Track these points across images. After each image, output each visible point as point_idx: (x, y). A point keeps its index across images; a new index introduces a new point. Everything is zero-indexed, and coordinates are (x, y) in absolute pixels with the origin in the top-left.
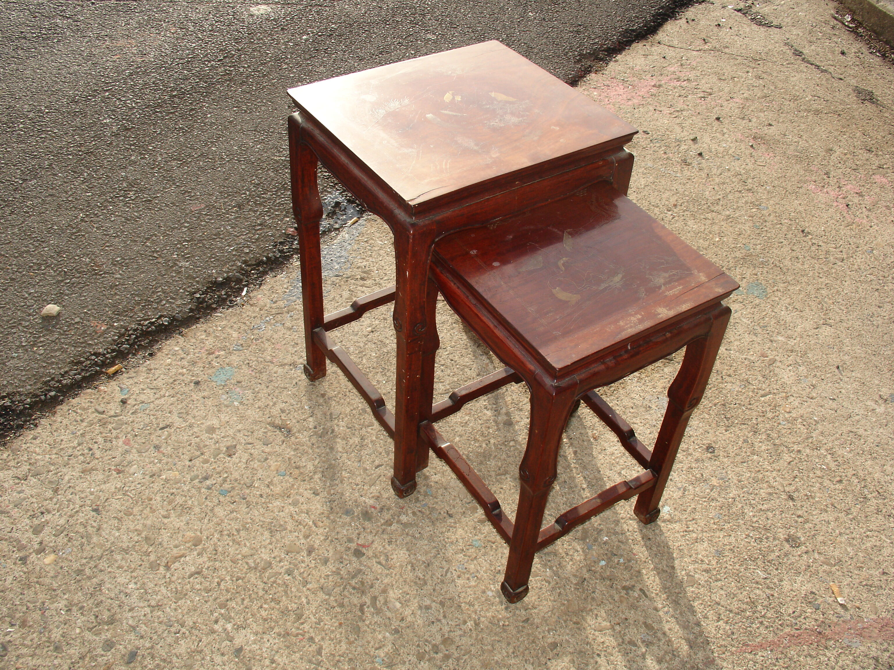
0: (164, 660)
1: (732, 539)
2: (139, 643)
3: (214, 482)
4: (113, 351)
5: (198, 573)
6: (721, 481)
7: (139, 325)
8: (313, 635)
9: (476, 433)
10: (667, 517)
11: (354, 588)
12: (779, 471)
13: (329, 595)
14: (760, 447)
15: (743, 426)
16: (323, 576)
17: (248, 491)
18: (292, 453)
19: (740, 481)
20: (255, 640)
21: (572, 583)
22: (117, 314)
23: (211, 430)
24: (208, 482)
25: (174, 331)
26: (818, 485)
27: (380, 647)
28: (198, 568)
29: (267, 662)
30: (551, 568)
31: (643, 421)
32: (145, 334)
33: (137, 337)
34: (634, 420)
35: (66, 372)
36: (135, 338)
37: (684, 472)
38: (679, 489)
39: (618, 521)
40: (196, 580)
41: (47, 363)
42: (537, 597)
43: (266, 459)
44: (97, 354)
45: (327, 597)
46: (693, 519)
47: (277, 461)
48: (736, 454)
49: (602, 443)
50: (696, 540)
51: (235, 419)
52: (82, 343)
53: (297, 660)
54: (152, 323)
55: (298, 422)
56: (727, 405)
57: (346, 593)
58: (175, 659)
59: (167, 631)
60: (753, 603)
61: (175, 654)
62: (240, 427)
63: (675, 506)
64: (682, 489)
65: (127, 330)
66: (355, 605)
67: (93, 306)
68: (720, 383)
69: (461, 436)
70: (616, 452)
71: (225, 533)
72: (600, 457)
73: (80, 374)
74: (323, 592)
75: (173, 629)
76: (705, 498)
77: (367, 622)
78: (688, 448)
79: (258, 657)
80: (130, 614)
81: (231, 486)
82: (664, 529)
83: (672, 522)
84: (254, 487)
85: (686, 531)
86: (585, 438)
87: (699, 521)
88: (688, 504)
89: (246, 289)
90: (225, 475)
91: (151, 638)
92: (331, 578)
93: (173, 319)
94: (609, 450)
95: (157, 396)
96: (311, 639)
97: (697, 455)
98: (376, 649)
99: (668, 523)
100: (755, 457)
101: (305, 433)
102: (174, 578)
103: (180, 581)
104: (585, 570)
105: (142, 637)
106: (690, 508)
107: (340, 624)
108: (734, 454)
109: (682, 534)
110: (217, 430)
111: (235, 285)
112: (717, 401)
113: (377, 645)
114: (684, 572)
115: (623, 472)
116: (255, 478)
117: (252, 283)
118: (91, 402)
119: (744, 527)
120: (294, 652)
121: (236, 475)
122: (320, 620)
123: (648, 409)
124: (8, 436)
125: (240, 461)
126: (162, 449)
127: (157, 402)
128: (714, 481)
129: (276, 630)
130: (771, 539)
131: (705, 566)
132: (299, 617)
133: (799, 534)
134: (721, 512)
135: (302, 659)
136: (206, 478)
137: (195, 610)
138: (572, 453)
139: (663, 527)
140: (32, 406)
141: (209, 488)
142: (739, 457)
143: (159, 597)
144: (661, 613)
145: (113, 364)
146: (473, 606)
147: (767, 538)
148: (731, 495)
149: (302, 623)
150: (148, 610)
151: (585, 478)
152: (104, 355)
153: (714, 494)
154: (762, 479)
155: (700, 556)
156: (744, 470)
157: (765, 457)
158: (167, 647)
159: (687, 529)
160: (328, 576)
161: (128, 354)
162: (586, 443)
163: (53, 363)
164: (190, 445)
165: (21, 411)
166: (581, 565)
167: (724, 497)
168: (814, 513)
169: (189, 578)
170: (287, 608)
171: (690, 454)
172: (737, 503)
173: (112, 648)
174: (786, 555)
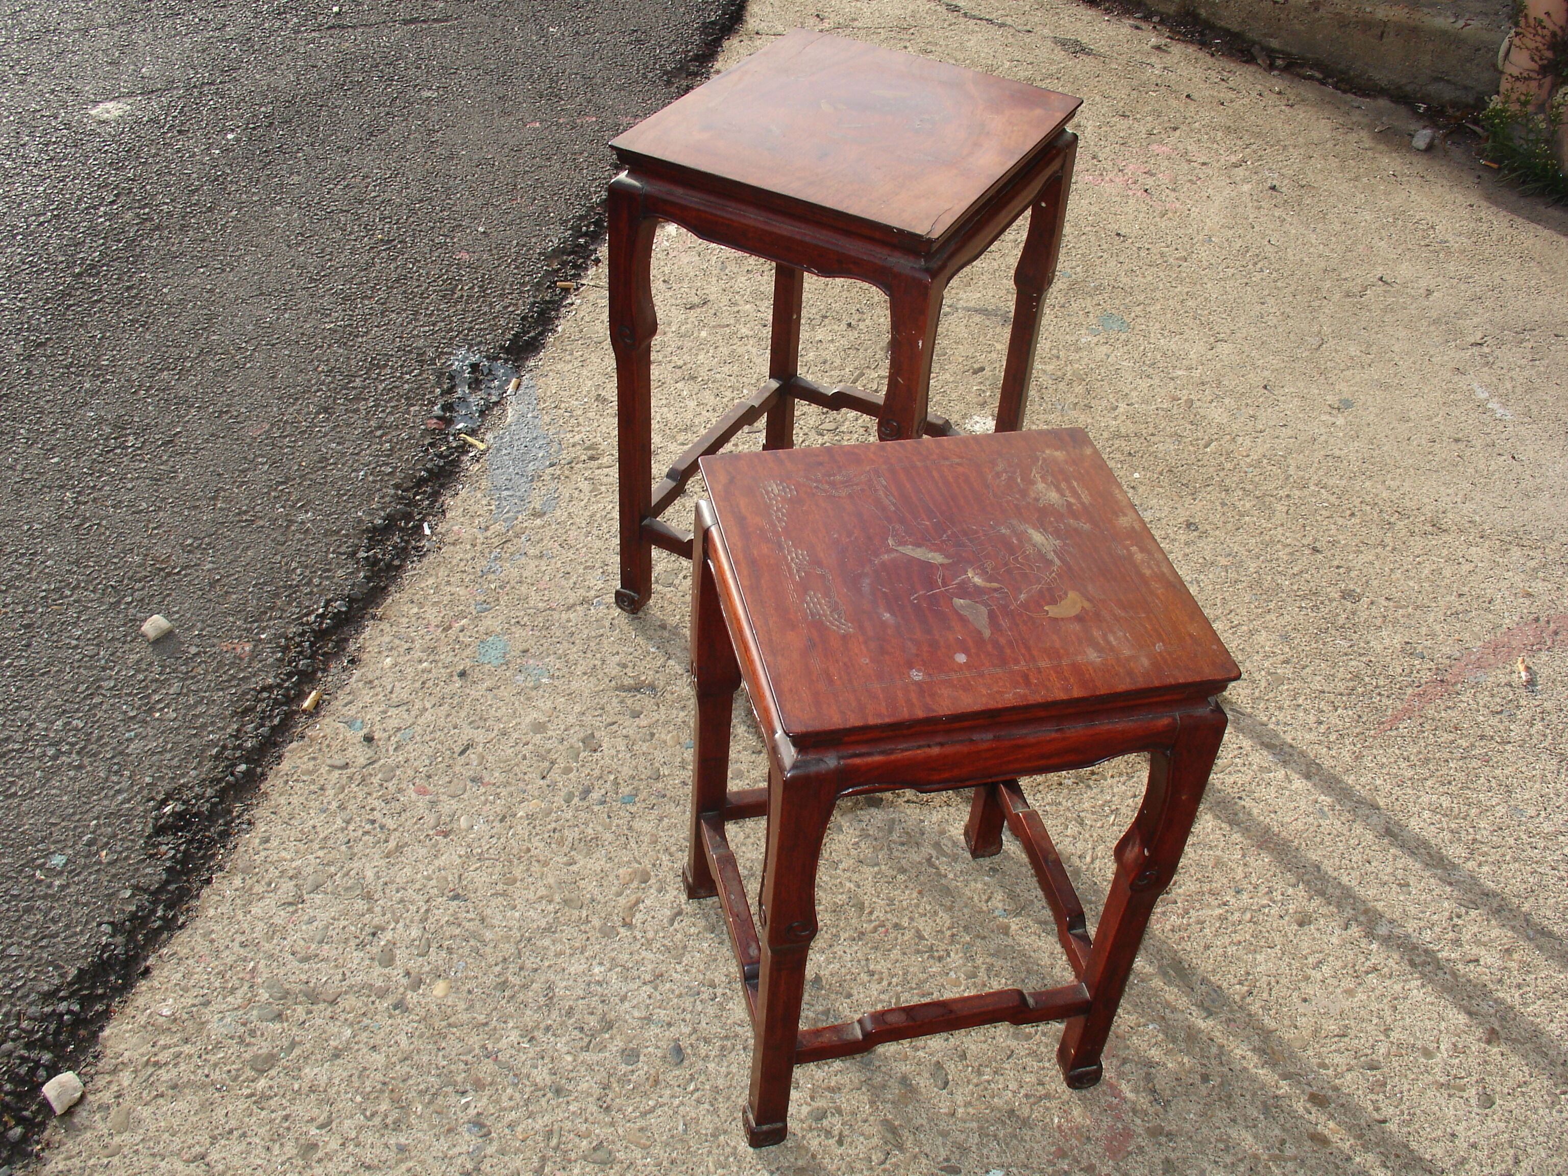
0: (727, 1037)
1: (1288, 618)
2: (673, 1032)
3: (603, 791)
4: (290, 675)
5: (680, 913)
6: (1230, 558)
7: (302, 624)
8: (895, 920)
11: (903, 844)
12: (1282, 525)
13: (877, 864)
14: (1244, 505)
15: (1209, 489)
16: (850, 847)
17: (660, 785)
18: (682, 714)
19: (1249, 551)
20: (827, 959)
22: (254, 622)
23: (539, 727)
24: (595, 795)
25: (362, 617)
26: (1333, 526)
27: (990, 898)
28: (672, 907)
29: (865, 977)
32: (321, 635)
33: (312, 645)
35: (238, 730)
36: (311, 646)
40: (684, 924)
41: (195, 728)
43: (652, 735)
44: (268, 688)
45: (876, 869)
47: (669, 732)
48: (1224, 523)
50: (1251, 633)
51: (563, 700)
52: (229, 681)
53: (900, 957)
54: (322, 616)
55: (657, 672)
56: (1175, 470)
57: (896, 854)
58: (739, 1029)
59: (698, 1002)
60: (1357, 677)
61: (735, 1023)
62: (578, 708)
65: (287, 638)
66: (920, 863)
67: (203, 621)
68: (1147, 447)
71: (673, 849)
73: (263, 725)
74: (867, 865)
75: (705, 996)
76: (1226, 582)
77: (951, 876)
79: (848, 977)
80: (627, 1005)
81: (631, 787)
84: (664, 776)
89: (426, 525)
90: (612, 777)
91: (684, 1020)
92: (862, 845)
93: (351, 600)
95: (413, 713)
96: (897, 926)
97: (1182, 538)
98: (987, 901)
100: (1247, 519)
101: (679, 682)
102: (650, 935)
103: (661, 935)
105: (669, 1025)
107: (920, 892)
108: (1221, 523)
110: (549, 725)
111: (406, 524)
112: (1159, 469)
113: (984, 898)
114: (1263, 673)
116: (657, 765)
117: (429, 514)
118: (314, 759)
119: (1289, 600)
120: (889, 950)
121: (626, 771)
122: (891, 901)
124: (214, 855)
125: (618, 751)
126: (486, 780)
127: (421, 721)
128: (1223, 561)
129: (843, 936)
130: (1327, 602)
131: (1281, 658)
132: (861, 907)
133: (1351, 587)
134: (1254, 592)
135: (905, 954)
136: (587, 792)
137: (715, 960)
140: (222, 794)
141: (603, 803)
142: (1230, 524)
143: (650, 967)
144: (1271, 726)
145: (302, 696)
146: (1060, 803)
147: (1322, 603)
148: (1252, 570)
149: (871, 913)
150: (648, 989)
152: (279, 686)
153: (1233, 575)
154: (1272, 541)
155: (1267, 648)
156: (1245, 537)
157: (1257, 515)
158: (716, 1021)
160: (857, 843)
161: (314, 672)
163: (204, 726)
164: (524, 758)
165: (211, 811)
167: (1246, 575)
168: (1350, 558)
169: (672, 925)
170: (835, 903)
171: (1174, 540)
172: (1264, 576)
173: (638, 1056)
174: (1354, 613)
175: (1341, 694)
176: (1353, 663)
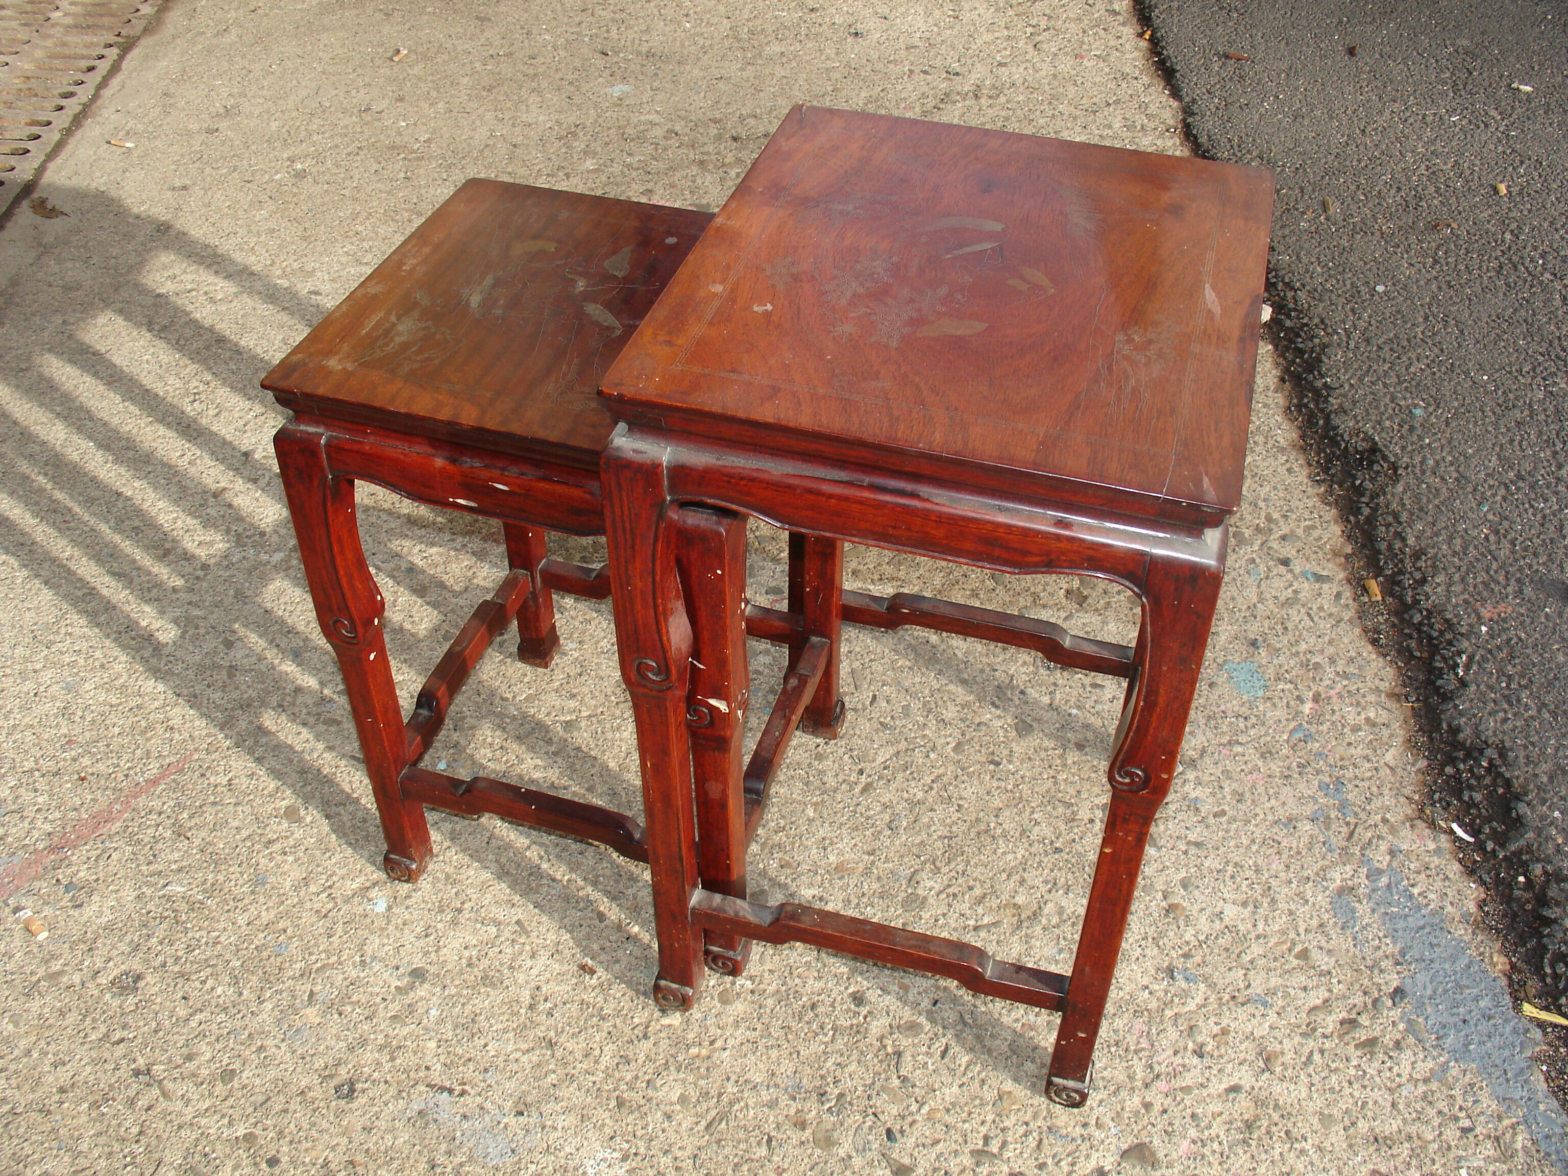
1: (242, 920)
4: (1417, 602)
7: (1461, 652)
9: (793, 843)
10: (374, 893)
19: (261, 1048)
21: (471, 717)
22: (1509, 640)
25: (1416, 691)
26: (84, 1147)
30: (514, 718)
31: (515, 1067)
32: (1429, 650)
34: (535, 1059)
35: (1400, 538)
36: (1429, 636)
37: (379, 999)
38: (374, 958)
39: (452, 839)
41: (1441, 530)
42: (508, 674)
44: (1421, 582)
46: (325, 916)
48: (286, 1111)
49: (566, 967)
50: (306, 881)
52: (1463, 578)
55: (1055, 684)
60: (180, 833)
63: (369, 920)
64: (368, 960)
69: (811, 821)
70: (529, 963)
72: (552, 937)
76: (317, 970)
78: (393, 1059)
82: (370, 868)
83: (361, 889)
85: (330, 887)
86: (603, 957)
87: (314, 919)
88: (345, 938)
89: (1467, 837)
94: (543, 959)
95: (1266, 596)
97: (369, 1055)
99: (368, 884)
100: (241, 1132)
104: (463, 742)
106: (340, 932)
108: (292, 1107)
109: (335, 878)
114: (309, 819)
115: (493, 930)
118: (1314, 538)
119: (227, 957)
123: (521, 1107)
127: (1252, 589)
128: (312, 1014)
130: (170, 961)
131: (277, 847)
133: (116, 1002)
134: (279, 959)
138: (606, 911)
139: (372, 872)
142: (278, 1108)
144: (321, 746)
145: (1385, 592)
147: (178, 959)
148: (268, 1006)
151: (554, 880)
154: (212, 1083)
155: (291, 859)
156: (258, 1081)
157: (219, 1147)
159: (329, 891)
162: (595, 947)
166: (473, 745)
167: (281, 992)
171: (381, 1048)
172: (253, 997)
174: (137, 948)
175: (214, 804)
176: (176, 855)
